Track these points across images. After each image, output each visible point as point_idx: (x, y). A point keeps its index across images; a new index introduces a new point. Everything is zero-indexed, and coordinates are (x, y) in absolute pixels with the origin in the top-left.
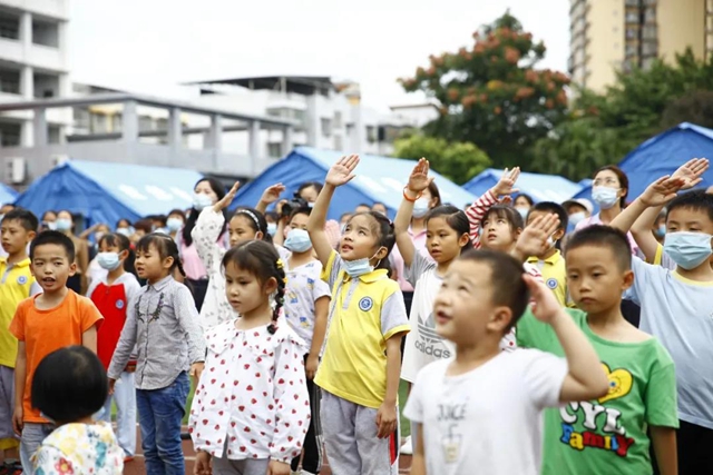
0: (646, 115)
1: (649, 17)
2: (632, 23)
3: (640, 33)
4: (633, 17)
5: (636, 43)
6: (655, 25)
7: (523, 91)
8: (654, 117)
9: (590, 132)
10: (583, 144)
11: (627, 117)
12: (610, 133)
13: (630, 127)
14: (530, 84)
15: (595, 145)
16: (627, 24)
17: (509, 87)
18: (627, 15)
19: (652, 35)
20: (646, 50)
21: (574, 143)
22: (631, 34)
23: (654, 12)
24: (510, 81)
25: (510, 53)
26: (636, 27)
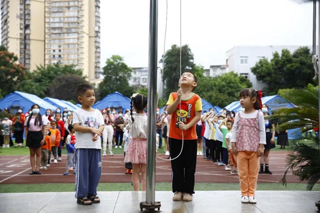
0: (47, 80)
1: (27, 47)
2: (22, 48)
3: (25, 52)
4: (23, 47)
5: (23, 54)
6: (29, 50)
7: (12, 70)
8: (49, 80)
9: (33, 83)
10: (30, 87)
11: (42, 80)
12: (38, 84)
13: (43, 83)
14: (15, 68)
15: (33, 87)
16: (21, 48)
17: (7, 69)
18: (20, 46)
19: (28, 53)
20: (27, 57)
21: (27, 86)
22: (22, 52)
23: (29, 46)
24: (8, 67)
25: (8, 58)
26: (23, 50)
